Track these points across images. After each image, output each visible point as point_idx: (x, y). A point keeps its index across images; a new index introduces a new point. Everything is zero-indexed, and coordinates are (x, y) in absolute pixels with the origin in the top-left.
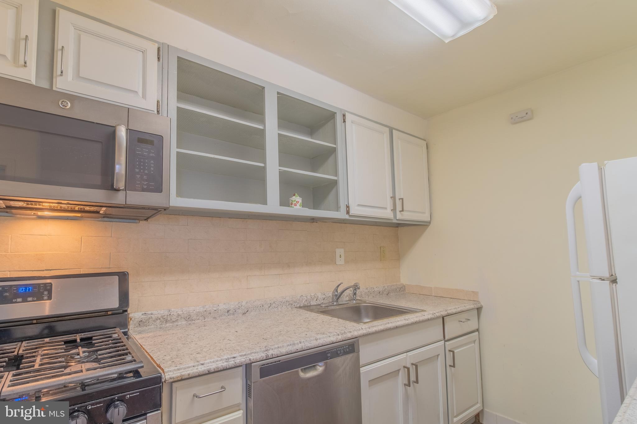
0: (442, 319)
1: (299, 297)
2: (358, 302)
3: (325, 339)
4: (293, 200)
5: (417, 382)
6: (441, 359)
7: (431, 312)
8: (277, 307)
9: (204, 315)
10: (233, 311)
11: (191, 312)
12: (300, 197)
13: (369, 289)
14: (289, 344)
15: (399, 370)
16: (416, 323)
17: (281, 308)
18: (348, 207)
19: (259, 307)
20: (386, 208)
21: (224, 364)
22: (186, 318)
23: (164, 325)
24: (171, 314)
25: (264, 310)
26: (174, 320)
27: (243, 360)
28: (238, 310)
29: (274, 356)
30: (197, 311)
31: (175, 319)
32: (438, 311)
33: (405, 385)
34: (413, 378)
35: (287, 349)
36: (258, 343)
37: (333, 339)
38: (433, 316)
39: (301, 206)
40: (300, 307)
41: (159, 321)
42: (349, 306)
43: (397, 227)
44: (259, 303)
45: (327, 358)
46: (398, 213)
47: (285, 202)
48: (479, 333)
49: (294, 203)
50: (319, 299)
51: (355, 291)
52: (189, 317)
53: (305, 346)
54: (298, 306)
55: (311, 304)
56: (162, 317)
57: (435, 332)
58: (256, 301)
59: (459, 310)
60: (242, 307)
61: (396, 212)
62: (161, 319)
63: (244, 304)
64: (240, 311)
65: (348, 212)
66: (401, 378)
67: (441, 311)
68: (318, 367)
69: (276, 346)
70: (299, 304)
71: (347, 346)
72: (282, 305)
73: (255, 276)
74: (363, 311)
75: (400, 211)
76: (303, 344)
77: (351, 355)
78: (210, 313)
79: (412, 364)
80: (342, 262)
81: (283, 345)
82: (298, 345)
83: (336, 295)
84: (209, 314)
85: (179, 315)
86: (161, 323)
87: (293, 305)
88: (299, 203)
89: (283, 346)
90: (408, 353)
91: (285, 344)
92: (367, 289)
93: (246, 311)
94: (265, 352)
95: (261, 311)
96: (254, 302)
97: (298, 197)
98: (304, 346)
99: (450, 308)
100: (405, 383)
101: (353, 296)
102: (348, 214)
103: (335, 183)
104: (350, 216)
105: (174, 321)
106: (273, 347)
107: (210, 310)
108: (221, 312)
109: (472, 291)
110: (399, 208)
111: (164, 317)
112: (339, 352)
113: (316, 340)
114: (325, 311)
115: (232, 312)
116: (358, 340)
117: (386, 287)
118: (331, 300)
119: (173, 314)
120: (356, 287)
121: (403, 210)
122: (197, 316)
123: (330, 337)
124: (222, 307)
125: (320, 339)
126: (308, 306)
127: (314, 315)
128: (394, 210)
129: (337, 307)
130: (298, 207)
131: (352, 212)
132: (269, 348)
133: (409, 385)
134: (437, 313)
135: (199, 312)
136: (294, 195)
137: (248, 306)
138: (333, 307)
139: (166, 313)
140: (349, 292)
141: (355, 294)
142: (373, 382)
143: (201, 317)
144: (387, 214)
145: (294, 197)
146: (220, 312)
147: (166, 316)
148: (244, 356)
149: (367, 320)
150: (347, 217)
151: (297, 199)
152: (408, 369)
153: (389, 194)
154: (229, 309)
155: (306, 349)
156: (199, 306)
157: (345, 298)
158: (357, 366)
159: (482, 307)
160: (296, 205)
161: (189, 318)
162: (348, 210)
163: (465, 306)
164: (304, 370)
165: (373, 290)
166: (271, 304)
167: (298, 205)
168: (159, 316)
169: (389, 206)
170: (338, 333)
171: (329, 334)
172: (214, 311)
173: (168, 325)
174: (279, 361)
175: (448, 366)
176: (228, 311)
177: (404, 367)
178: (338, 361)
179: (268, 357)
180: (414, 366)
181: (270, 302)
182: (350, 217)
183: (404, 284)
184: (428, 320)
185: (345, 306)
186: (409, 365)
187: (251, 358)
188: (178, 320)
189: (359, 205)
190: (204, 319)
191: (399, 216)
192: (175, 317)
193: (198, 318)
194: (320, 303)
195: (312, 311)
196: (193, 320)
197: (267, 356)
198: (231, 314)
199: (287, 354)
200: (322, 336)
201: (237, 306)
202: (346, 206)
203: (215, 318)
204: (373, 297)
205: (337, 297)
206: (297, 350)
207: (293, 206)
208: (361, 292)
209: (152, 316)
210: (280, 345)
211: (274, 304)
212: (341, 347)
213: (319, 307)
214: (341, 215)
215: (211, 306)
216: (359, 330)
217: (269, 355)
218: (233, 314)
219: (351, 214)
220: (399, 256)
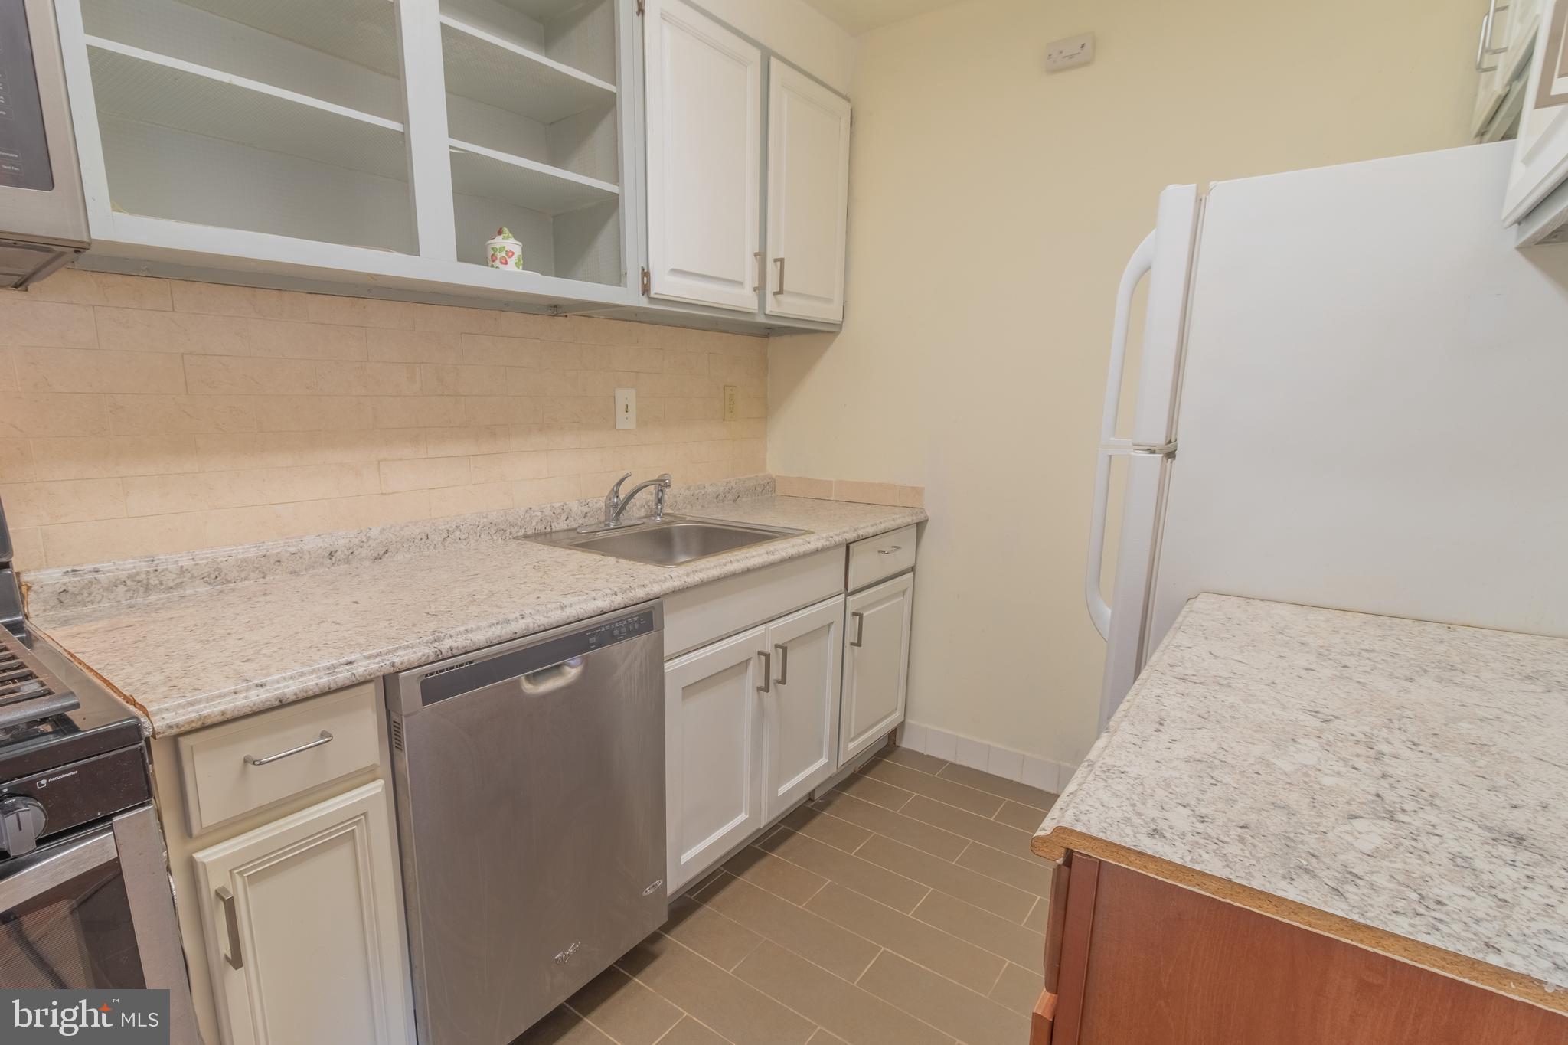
0: (844, 549)
1: (522, 513)
2: (668, 519)
3: (583, 605)
4: (498, 246)
5: (783, 681)
6: (835, 633)
7: (824, 535)
8: (465, 539)
9: (263, 567)
10: (345, 554)
11: (222, 562)
12: (517, 240)
13: (692, 488)
14: (495, 621)
15: (747, 661)
16: (791, 559)
17: (477, 541)
18: (646, 274)
19: (416, 541)
20: (741, 284)
21: (322, 680)
22: (209, 576)
23: (140, 600)
24: (160, 568)
25: (432, 547)
26: (171, 584)
27: (375, 666)
28: (360, 549)
29: (455, 652)
30: (240, 556)
31: (173, 580)
32: (838, 532)
33: (759, 689)
34: (775, 674)
35: (490, 634)
36: (413, 625)
37: (602, 604)
38: (828, 543)
39: (521, 267)
40: (526, 537)
41: (122, 589)
42: (644, 529)
43: (767, 336)
44: (418, 531)
45: (587, 648)
46: (769, 297)
47: (472, 250)
48: (914, 574)
49: (499, 255)
50: (573, 514)
51: (660, 494)
52: (217, 573)
53: (534, 623)
54: (520, 534)
55: (554, 529)
56: (131, 577)
57: (830, 576)
58: (407, 526)
59: (882, 527)
60: (370, 542)
61: (764, 295)
62: (129, 583)
63: (374, 533)
64: (364, 552)
65: (646, 290)
66: (753, 676)
67: (844, 532)
68: (567, 669)
69: (462, 629)
70: (523, 531)
71: (635, 619)
72: (478, 535)
73: (401, 460)
74: (678, 541)
75: (775, 293)
76: (528, 620)
77: (644, 637)
78: (279, 561)
79: (777, 646)
80: (631, 425)
81: (480, 624)
82: (517, 621)
83: (616, 505)
84: (274, 564)
85: (184, 569)
86: (130, 594)
87: (508, 531)
88: (515, 257)
89: (479, 628)
90: (768, 625)
91: (485, 624)
92: (689, 489)
93: (381, 553)
94: (431, 643)
95: (422, 550)
96: (402, 529)
97: (512, 240)
98: (531, 625)
99: (865, 525)
100: (758, 685)
101: (656, 505)
102: (646, 295)
103: (611, 204)
104: (652, 300)
105: (171, 588)
106: (452, 632)
107: (279, 553)
108: (311, 558)
109: (912, 488)
110: (772, 285)
111: (138, 578)
112: (616, 632)
113: (561, 607)
114: (589, 543)
115: (343, 556)
116: (661, 604)
117: (733, 484)
118: (602, 518)
119: (167, 569)
120: (662, 484)
121: (780, 292)
122: (242, 571)
123: (593, 599)
124: (312, 543)
125: (570, 604)
126: (545, 534)
127: (559, 553)
128: (760, 289)
129: (618, 533)
130: (512, 266)
131: (656, 289)
132: (442, 635)
133: (767, 689)
134: (836, 535)
135: (245, 560)
136: (500, 233)
137: (387, 539)
138: (606, 534)
139: (143, 566)
140: (647, 496)
141: (660, 501)
142: (690, 690)
143: (253, 571)
144: (741, 298)
145: (499, 239)
146: (307, 557)
147: (143, 576)
148: (376, 657)
149: (683, 559)
150: (643, 302)
151: (508, 244)
152: (768, 656)
153: (751, 245)
154: (333, 550)
155: (537, 629)
156: (242, 545)
157: (636, 512)
158: (657, 659)
159: (927, 520)
160: (506, 263)
161: (216, 577)
162: (646, 283)
163: (894, 520)
164: (533, 679)
165: (703, 492)
166: (448, 530)
167: (512, 262)
168: (123, 575)
169: (750, 279)
170: (617, 590)
171: (593, 594)
172: (288, 554)
173: (153, 598)
174: (470, 662)
175: (847, 644)
176: (331, 554)
177: (760, 653)
178: (616, 650)
179: (440, 656)
180: (780, 651)
181: (447, 527)
182: (650, 303)
183: (774, 476)
184: (817, 551)
185: (637, 530)
186: (769, 649)
187: (397, 660)
188: (181, 583)
189: (674, 271)
190: (263, 578)
191: (771, 307)
192: (175, 576)
193: (243, 575)
194: (575, 526)
195: (554, 543)
196: (229, 582)
197: (439, 652)
198: (339, 560)
199: (489, 644)
200: (576, 599)
201: (356, 541)
202: (640, 271)
203: (294, 573)
204: (703, 506)
205: (619, 509)
206: (516, 633)
207: (497, 263)
208: (675, 496)
209: (96, 576)
210: (472, 625)
211: (458, 533)
212: (622, 621)
213: (572, 534)
214: (628, 296)
215: (280, 542)
216: (666, 580)
217: (443, 651)
218: (347, 561)
219: (652, 295)
220: (766, 408)
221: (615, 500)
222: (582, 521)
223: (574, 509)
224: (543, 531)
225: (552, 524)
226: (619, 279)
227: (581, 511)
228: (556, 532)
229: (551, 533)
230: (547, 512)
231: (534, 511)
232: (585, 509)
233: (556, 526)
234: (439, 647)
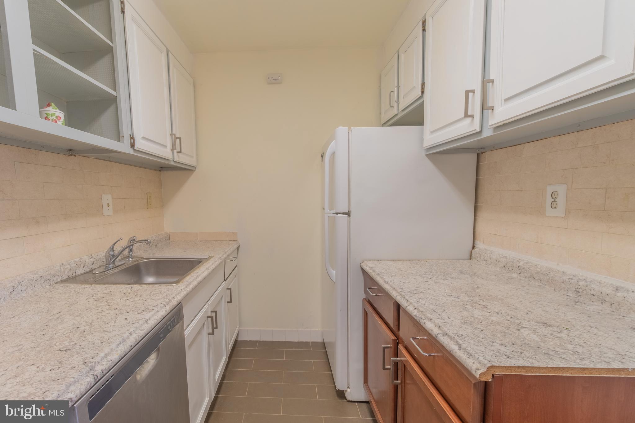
0: (223, 262)
1: (58, 268)
2: (135, 259)
3: (155, 317)
4: (50, 113)
6: (224, 299)
8: (25, 290)
15: (205, 323)
16: (214, 270)
17: (33, 289)
18: (132, 138)
20: (166, 147)
29: (104, 373)
33: (208, 334)
35: (119, 352)
37: (162, 313)
40: (62, 281)
43: (160, 171)
46: (175, 154)
48: (237, 267)
50: (87, 264)
53: (138, 336)
54: (59, 280)
55: (77, 274)
59: (232, 250)
65: (133, 146)
66: (206, 329)
69: (102, 355)
75: (178, 152)
76: (134, 335)
79: (212, 312)
80: (111, 213)
81: (111, 347)
82: (129, 338)
83: (112, 256)
87: (51, 280)
88: (61, 120)
89: (112, 350)
91: (113, 346)
94: (89, 373)
97: (58, 111)
98: (137, 338)
101: (129, 252)
102: (132, 148)
103: (114, 100)
106: (97, 359)
109: (232, 233)
112: (169, 327)
113: (146, 322)
116: (182, 305)
117: (154, 238)
118: (102, 264)
121: (180, 152)
123: (158, 312)
125: (150, 319)
127: (99, 287)
128: (173, 150)
129: (116, 271)
132: (93, 364)
134: (222, 256)
136: (49, 105)
141: (131, 250)
142: (190, 345)
144: (167, 153)
145: (50, 109)
150: (131, 151)
151: (56, 112)
152: (212, 318)
153: (168, 130)
155: (140, 339)
158: (183, 335)
159: (240, 245)
162: (132, 142)
166: (13, 287)
169: (169, 145)
170: (164, 303)
174: (112, 376)
175: (226, 303)
177: (208, 317)
180: (214, 313)
182: (134, 152)
183: (168, 233)
184: (219, 265)
185: (124, 267)
186: (210, 314)
189: (144, 138)
191: (176, 158)
194: (88, 270)
197: (96, 377)
199: (120, 359)
202: (129, 136)
205: (115, 258)
206: (132, 346)
210: (107, 350)
211: (20, 287)
212: (170, 320)
213: (91, 275)
214: (123, 147)
216: (180, 293)
217: (98, 375)
219: (136, 148)
220: (163, 203)
221: (112, 253)
222: (91, 267)
223: (87, 261)
224: (72, 276)
225: (76, 271)
226: (119, 138)
227: (91, 261)
228: (79, 275)
229: (76, 276)
230: (73, 265)
231: (65, 265)
232: (92, 260)
233: (79, 272)
234: (95, 373)
